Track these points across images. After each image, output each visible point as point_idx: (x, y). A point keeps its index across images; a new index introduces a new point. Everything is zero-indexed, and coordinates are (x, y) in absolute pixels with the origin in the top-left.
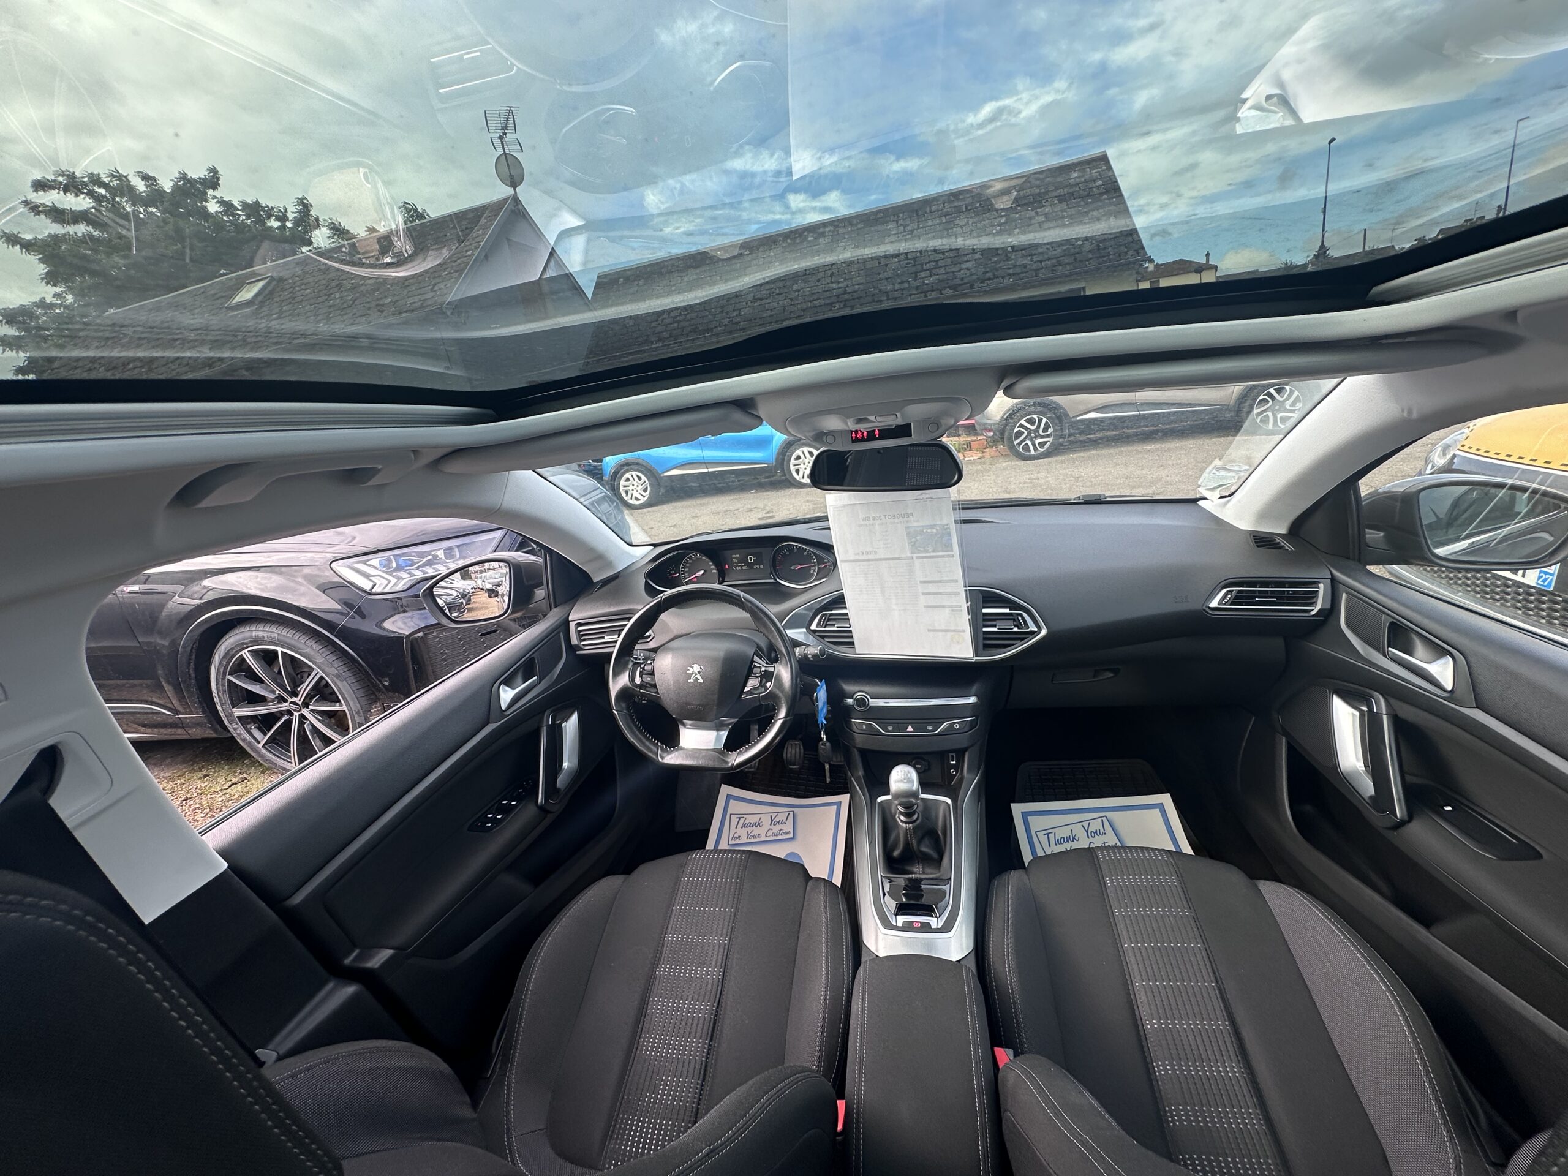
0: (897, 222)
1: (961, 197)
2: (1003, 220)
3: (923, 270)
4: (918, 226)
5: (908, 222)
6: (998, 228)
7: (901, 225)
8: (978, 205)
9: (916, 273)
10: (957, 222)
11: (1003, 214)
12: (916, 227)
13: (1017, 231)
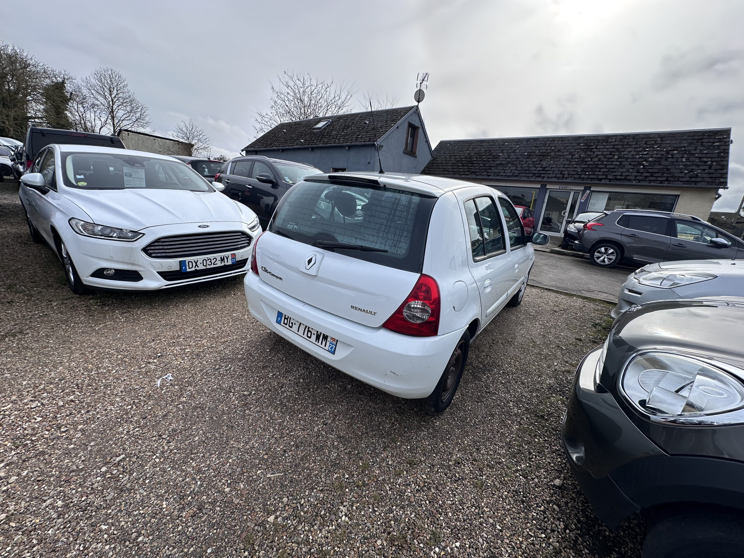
1: (627, 137)
2: (646, 153)
3: (588, 168)
7: (587, 145)
9: (584, 168)
13: (650, 159)
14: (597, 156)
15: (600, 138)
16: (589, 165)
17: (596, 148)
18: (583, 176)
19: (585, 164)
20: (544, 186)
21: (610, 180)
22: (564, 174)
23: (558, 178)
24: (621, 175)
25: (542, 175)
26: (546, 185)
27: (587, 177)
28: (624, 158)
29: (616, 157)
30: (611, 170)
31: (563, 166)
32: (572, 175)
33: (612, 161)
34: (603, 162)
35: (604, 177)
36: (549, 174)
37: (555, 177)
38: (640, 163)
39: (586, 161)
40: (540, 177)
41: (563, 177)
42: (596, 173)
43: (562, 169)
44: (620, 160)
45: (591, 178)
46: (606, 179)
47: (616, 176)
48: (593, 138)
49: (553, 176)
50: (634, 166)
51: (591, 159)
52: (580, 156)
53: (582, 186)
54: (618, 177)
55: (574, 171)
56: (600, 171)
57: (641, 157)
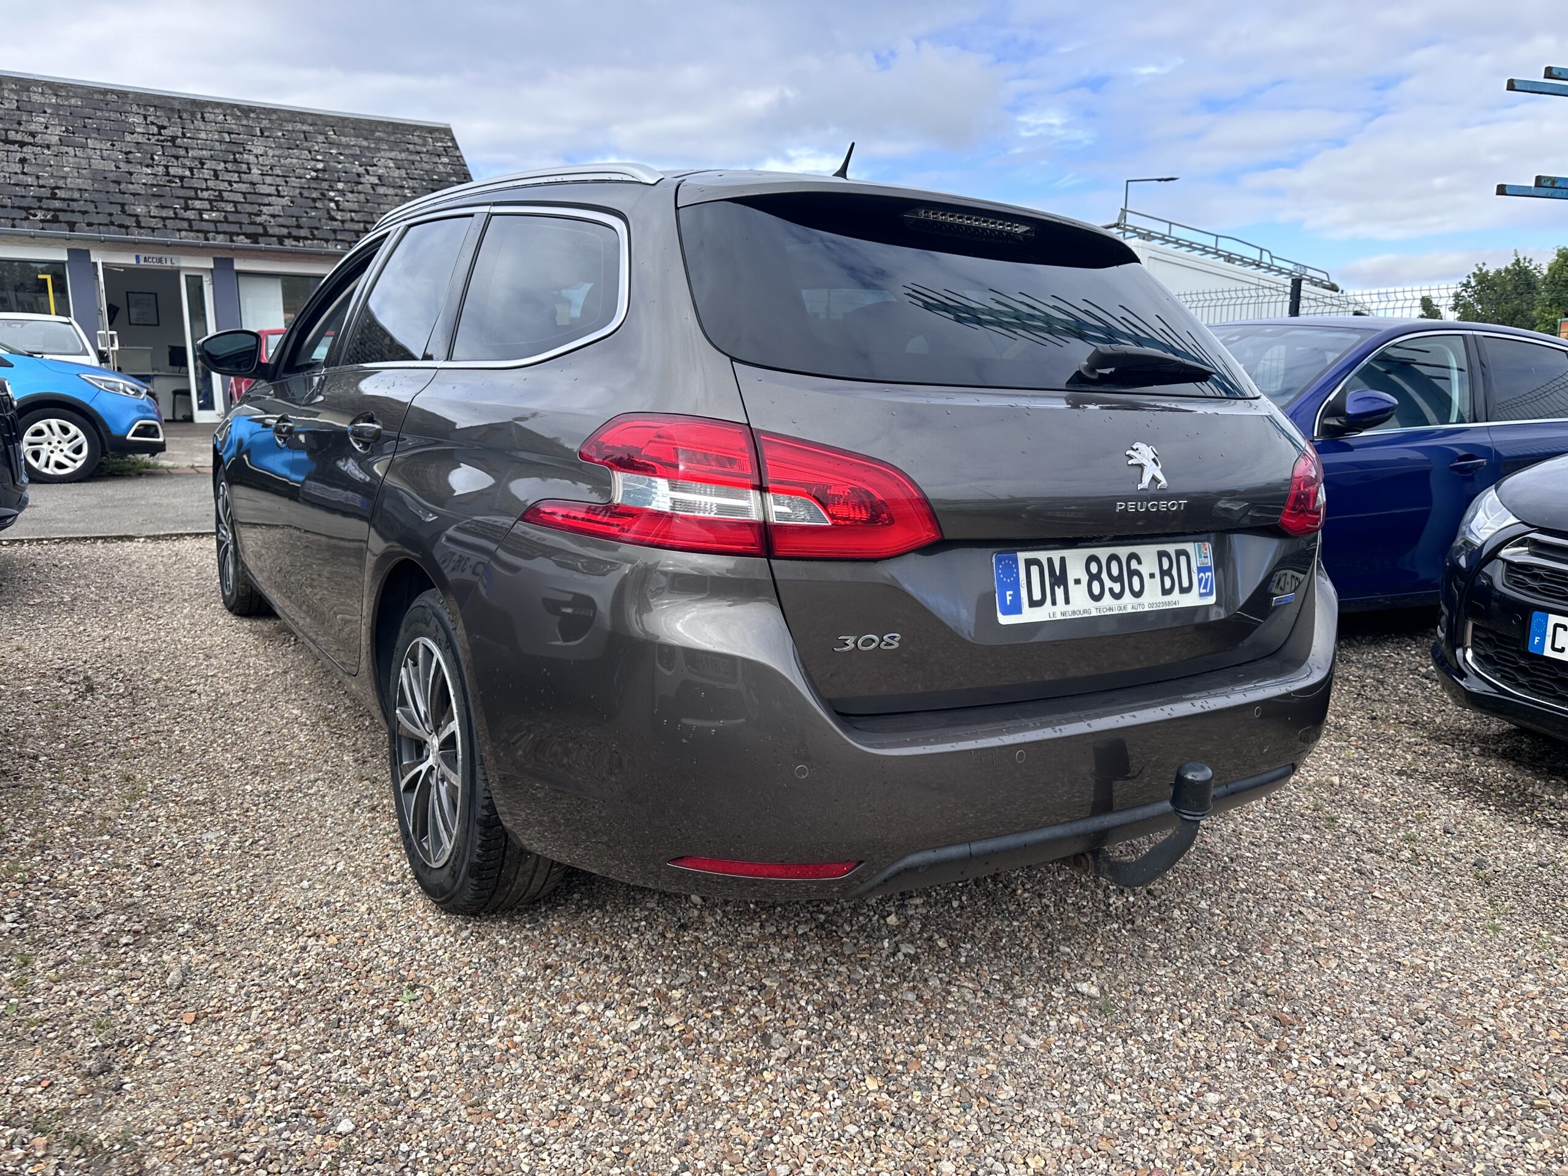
0: (145, 118)
1: (252, 115)
2: (320, 166)
3: (197, 198)
4: (184, 134)
5: (166, 123)
6: (314, 174)
7: (152, 123)
8: (280, 134)
9: (187, 199)
10: (248, 148)
11: (319, 157)
12: (180, 134)
13: (340, 186)
14: (203, 164)
15: (177, 106)
16: (196, 189)
17: (184, 136)
18: (196, 225)
19: (182, 187)
20: (79, 256)
21: (281, 239)
22: (137, 216)
23: (120, 226)
24: (299, 227)
25: (62, 216)
26: (87, 253)
27: (211, 227)
28: (278, 176)
29: (255, 171)
30: (265, 209)
31: (113, 188)
32: (164, 219)
33: (254, 184)
34: (230, 183)
35: (260, 230)
36: (84, 213)
37: (112, 224)
38: (323, 195)
39: (182, 178)
40: (55, 220)
41: (139, 225)
42: (231, 218)
43: (118, 198)
44: (268, 180)
45: (225, 233)
46: (266, 234)
47: (287, 227)
48: (156, 102)
49: (105, 220)
50: (314, 200)
51: (191, 169)
52: (153, 159)
53: (207, 255)
54: (295, 232)
55: (163, 207)
56: (236, 212)
57: (317, 178)
